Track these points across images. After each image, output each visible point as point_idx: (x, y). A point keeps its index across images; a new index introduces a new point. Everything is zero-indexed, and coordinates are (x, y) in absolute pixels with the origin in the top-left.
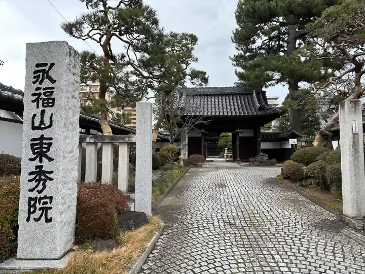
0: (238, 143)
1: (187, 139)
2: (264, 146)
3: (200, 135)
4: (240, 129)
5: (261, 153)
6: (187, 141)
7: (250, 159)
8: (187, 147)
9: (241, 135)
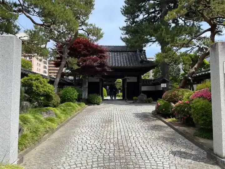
0: (126, 87)
1: (87, 83)
2: (144, 88)
3: (98, 80)
4: (127, 77)
5: (142, 94)
6: (87, 85)
7: (134, 98)
8: (87, 89)
9: (128, 81)
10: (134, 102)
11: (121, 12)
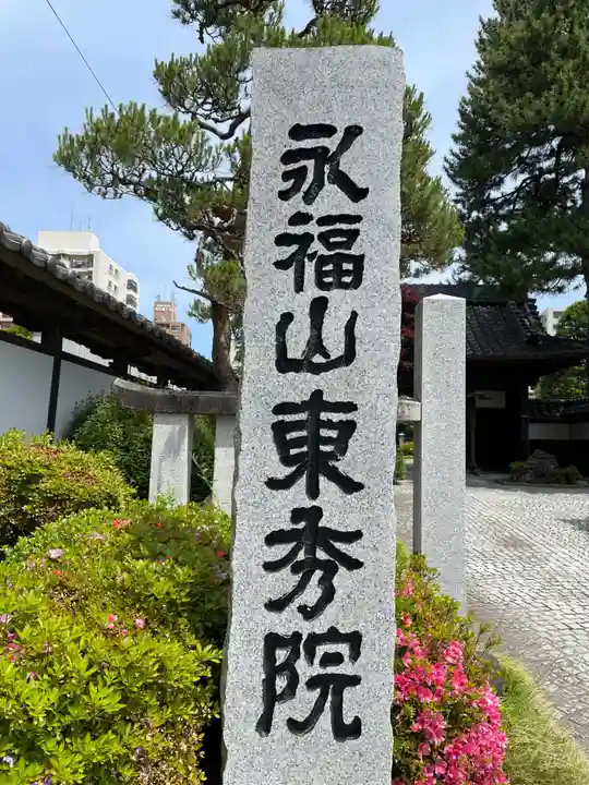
2: (535, 432)
5: (540, 453)
10: (511, 480)
11: (446, 170)
